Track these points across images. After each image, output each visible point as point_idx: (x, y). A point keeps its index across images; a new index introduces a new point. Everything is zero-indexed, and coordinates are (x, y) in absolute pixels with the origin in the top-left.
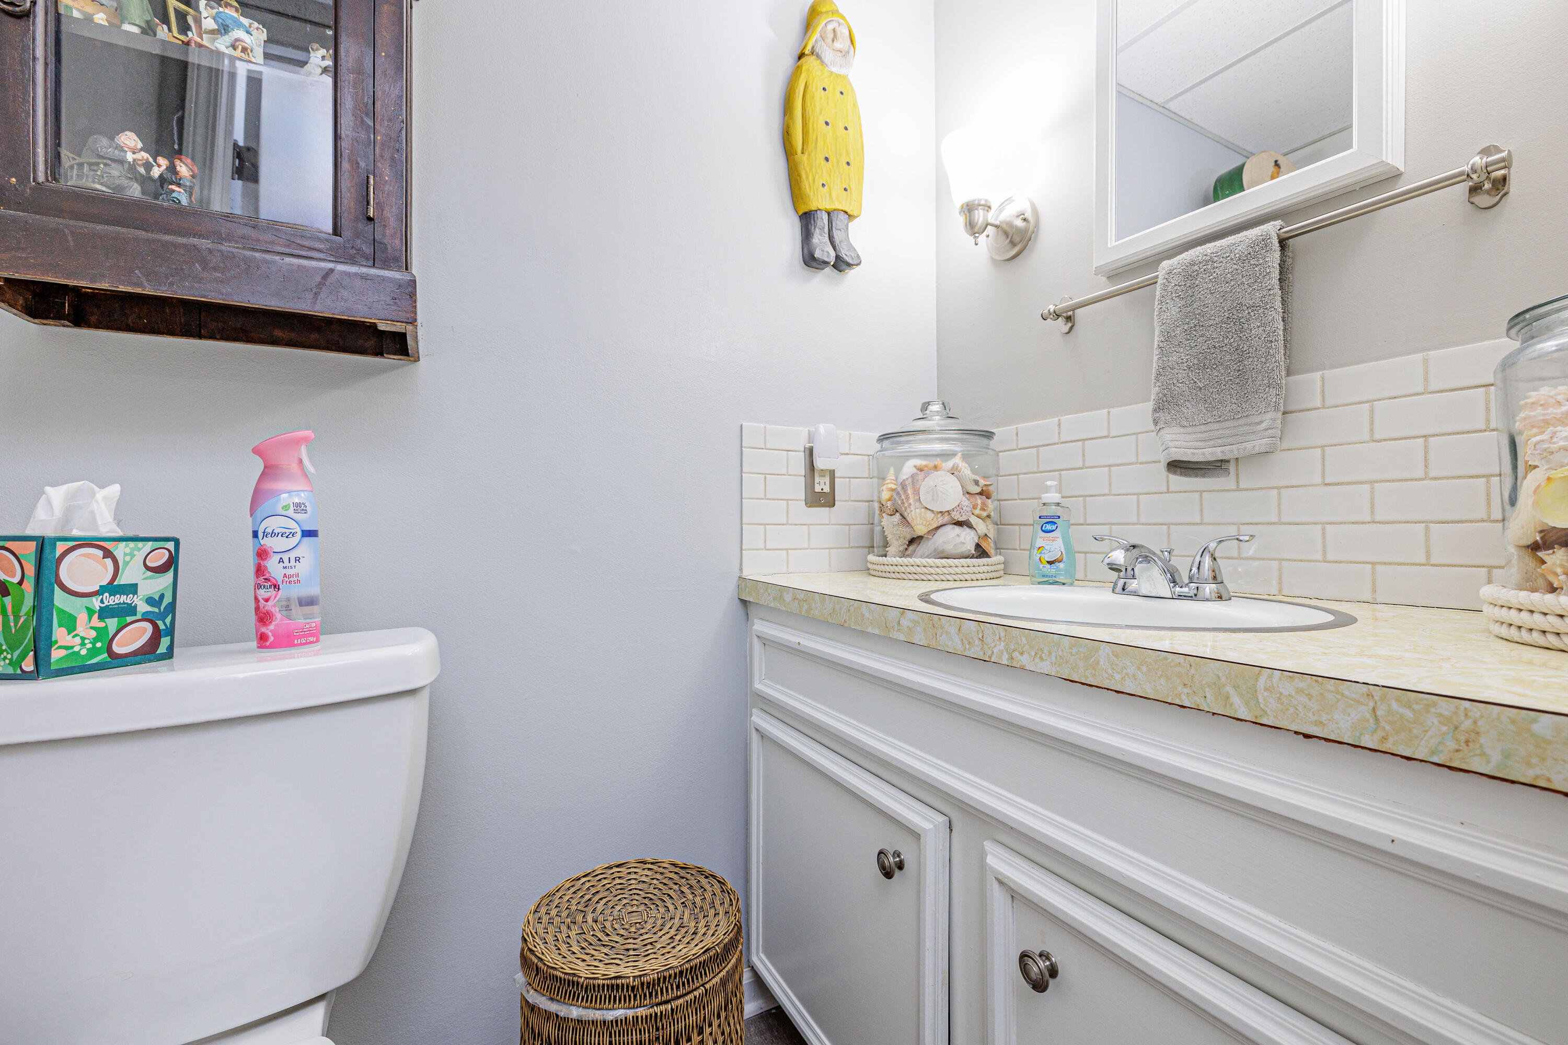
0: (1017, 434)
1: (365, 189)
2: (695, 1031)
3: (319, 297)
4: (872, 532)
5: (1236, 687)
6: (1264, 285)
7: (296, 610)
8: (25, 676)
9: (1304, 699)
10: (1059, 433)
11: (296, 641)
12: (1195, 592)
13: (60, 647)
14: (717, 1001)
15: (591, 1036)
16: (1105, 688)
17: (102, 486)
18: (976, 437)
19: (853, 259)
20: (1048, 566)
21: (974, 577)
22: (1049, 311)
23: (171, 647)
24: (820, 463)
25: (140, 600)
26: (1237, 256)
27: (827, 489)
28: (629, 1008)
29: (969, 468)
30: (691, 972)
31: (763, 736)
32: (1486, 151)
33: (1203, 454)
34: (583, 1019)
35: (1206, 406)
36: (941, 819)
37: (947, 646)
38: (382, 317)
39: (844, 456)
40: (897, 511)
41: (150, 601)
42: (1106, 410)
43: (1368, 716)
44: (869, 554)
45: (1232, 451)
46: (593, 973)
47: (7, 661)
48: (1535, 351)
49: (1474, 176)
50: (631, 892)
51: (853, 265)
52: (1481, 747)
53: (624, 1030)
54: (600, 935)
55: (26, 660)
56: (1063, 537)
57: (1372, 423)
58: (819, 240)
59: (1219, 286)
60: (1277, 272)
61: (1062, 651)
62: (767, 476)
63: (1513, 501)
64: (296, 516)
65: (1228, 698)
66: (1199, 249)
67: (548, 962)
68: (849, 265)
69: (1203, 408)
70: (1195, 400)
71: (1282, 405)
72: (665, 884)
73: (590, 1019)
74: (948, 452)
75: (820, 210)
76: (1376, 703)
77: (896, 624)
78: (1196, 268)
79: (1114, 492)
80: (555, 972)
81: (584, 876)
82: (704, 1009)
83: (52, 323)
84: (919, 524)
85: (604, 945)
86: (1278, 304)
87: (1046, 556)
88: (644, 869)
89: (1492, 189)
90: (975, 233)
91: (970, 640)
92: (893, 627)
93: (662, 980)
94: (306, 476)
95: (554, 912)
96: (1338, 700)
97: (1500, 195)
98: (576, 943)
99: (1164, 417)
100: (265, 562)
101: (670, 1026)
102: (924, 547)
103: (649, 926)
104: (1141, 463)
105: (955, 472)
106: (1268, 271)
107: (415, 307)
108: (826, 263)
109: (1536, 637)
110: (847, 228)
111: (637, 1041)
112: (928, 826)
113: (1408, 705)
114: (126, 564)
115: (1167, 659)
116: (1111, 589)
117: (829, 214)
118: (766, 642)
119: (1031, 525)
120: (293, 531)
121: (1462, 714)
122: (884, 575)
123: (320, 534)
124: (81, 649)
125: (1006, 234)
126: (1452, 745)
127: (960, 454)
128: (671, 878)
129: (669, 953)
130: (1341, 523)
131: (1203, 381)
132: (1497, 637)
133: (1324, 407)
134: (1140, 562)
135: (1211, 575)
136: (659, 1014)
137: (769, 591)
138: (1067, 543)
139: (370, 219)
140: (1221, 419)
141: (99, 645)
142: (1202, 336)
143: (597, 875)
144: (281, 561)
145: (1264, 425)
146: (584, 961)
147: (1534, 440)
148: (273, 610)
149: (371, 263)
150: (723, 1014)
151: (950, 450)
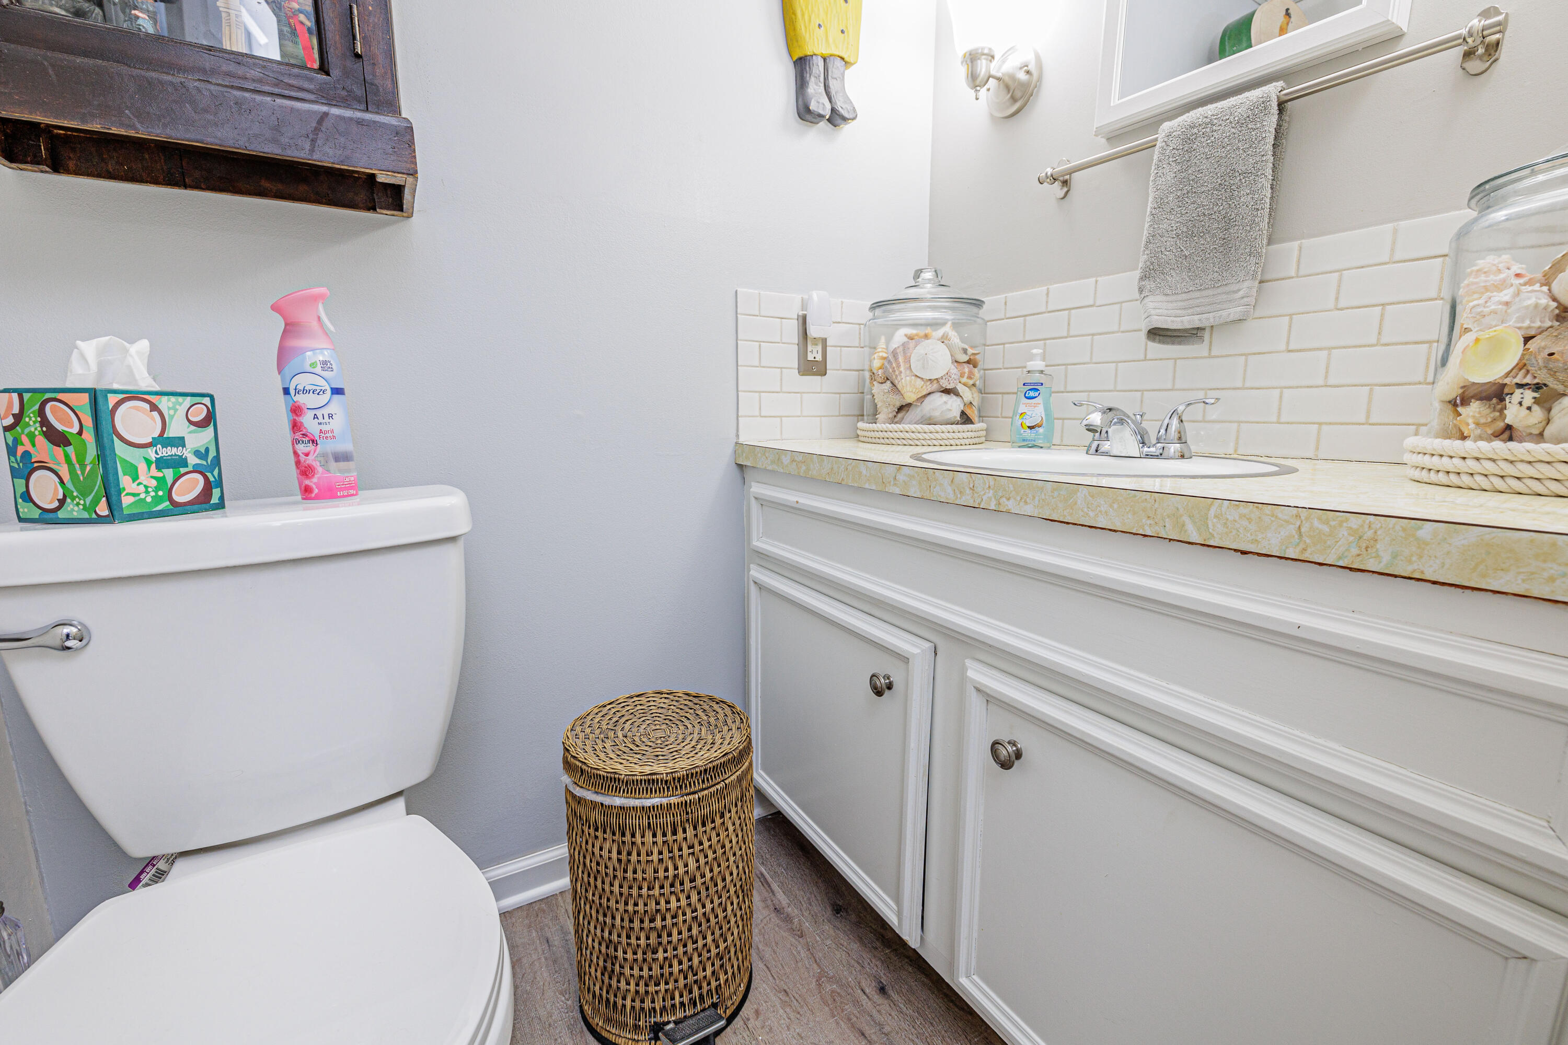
0: (1006, 303)
1: (349, 20)
2: (718, 815)
3: (317, 144)
4: (863, 400)
5: (1191, 517)
6: (1258, 150)
7: (333, 465)
8: (99, 520)
9: (1245, 523)
10: (1047, 302)
11: (339, 493)
12: (1161, 451)
13: (128, 494)
14: (735, 794)
15: (632, 819)
16: (1080, 525)
17: (132, 342)
18: (967, 306)
19: (849, 112)
20: (1029, 431)
21: (958, 442)
22: (1046, 174)
23: (222, 498)
24: (813, 331)
25: (189, 452)
26: (1236, 119)
27: (819, 358)
28: (663, 797)
29: (958, 337)
30: (713, 771)
31: (760, 587)
32: (1485, 14)
33: (1182, 322)
34: (625, 806)
35: (1190, 274)
36: (927, 645)
37: (940, 496)
38: (383, 168)
39: (836, 324)
40: (888, 379)
41: (197, 453)
42: (1094, 279)
43: (1294, 532)
44: (858, 422)
45: (1208, 319)
46: (631, 772)
47: (81, 507)
48: (1487, 220)
49: (1470, 40)
50: (653, 715)
51: (848, 119)
52: (1377, 550)
53: (660, 814)
54: (632, 746)
55: (100, 505)
56: (1044, 404)
57: (1338, 293)
58: (815, 90)
59: (1215, 150)
60: (1272, 137)
61: (1045, 495)
62: (762, 343)
63: (1444, 362)
64: (324, 374)
65: (1183, 525)
66: (1200, 110)
67: (592, 764)
68: (845, 119)
69: (1186, 277)
70: (1180, 269)
71: (1259, 273)
72: (681, 709)
73: (631, 806)
74: (939, 321)
75: (815, 55)
76: (1302, 522)
77: (892, 480)
78: (1195, 130)
79: (1094, 360)
80: (598, 772)
81: (609, 704)
82: (725, 799)
83: (30, 168)
84: (910, 392)
85: (636, 753)
86: (1269, 172)
87: (1027, 421)
88: (661, 698)
89: (1484, 54)
90: (977, 86)
91: (962, 490)
92: (890, 482)
93: (690, 776)
94: (326, 334)
95: (588, 730)
96: (1273, 521)
97: (1490, 61)
98: (612, 752)
99: (1148, 284)
100: (301, 418)
101: (698, 811)
102: (913, 414)
103: (672, 739)
104: (1123, 332)
105: (945, 341)
106: (1264, 136)
107: (415, 157)
108: (821, 116)
109: (1442, 478)
110: (843, 77)
111: (671, 822)
112: (916, 651)
113: (1326, 522)
114: (172, 417)
115: (1135, 496)
116: (1085, 452)
117: (825, 60)
118: (763, 502)
119: (1013, 393)
120: (323, 388)
121: (1366, 527)
122: (874, 440)
123: (346, 391)
124: (146, 497)
125: (1008, 88)
126: (1355, 551)
127: (950, 323)
128: (686, 705)
129: (693, 757)
130: (1297, 387)
131: (1189, 249)
132: (1412, 480)
133: (1298, 277)
134: (1115, 424)
135: (1177, 436)
136: (688, 802)
137: (767, 455)
138: (1047, 409)
139: (358, 56)
140: (1202, 288)
141: (160, 493)
142: (1193, 203)
143: (620, 703)
144: (316, 417)
145: (1241, 293)
146: (621, 764)
147: (1471, 304)
148: (314, 464)
149: (363, 107)
150: (739, 804)
151: (941, 319)
